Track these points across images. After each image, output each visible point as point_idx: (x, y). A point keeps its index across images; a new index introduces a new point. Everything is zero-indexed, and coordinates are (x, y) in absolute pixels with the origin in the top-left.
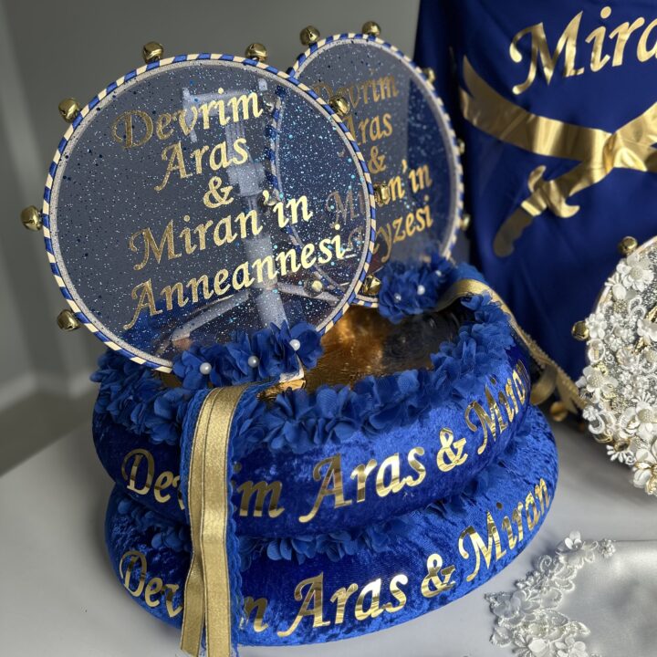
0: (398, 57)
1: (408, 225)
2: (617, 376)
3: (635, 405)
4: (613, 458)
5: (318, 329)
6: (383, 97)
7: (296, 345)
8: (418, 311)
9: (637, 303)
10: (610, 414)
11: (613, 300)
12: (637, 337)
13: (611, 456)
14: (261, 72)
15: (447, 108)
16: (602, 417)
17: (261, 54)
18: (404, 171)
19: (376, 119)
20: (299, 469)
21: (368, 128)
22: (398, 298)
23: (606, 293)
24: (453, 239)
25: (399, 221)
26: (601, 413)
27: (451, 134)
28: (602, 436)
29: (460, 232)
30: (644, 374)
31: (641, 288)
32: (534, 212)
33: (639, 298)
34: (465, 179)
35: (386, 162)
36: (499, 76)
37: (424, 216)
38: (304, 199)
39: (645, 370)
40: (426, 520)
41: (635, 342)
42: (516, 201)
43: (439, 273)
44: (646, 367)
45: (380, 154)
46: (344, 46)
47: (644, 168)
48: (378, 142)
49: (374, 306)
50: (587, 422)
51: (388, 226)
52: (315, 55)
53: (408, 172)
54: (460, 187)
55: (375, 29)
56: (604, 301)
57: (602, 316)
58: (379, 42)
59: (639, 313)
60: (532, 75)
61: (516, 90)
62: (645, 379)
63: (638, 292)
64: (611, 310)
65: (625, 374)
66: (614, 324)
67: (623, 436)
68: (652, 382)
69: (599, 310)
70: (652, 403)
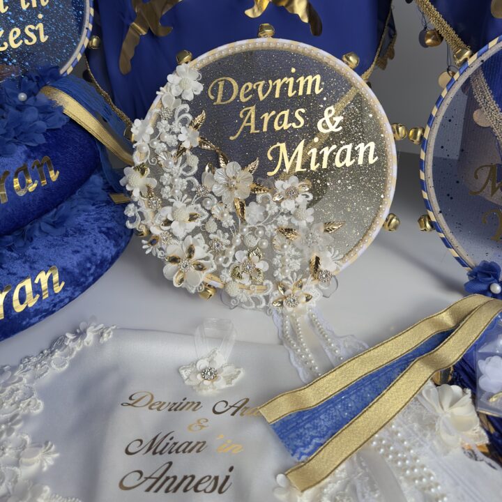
1: (11, 38)
2: (157, 177)
3: (171, 204)
4: (147, 252)
9: (183, 112)
10: (148, 212)
11: (162, 107)
13: (146, 249)
16: (141, 213)
23: (156, 102)
24: (78, 55)
26: (140, 210)
30: (183, 177)
31: (190, 97)
32: (142, 32)
33: (187, 106)
37: (36, 32)
39: (184, 173)
41: (178, 147)
44: (186, 170)
50: (126, 218)
56: (154, 109)
57: (150, 124)
59: (184, 122)
62: (185, 181)
63: (187, 102)
64: (159, 118)
65: (166, 175)
66: (160, 130)
67: (156, 231)
68: (190, 184)
69: (148, 116)
70: (188, 204)
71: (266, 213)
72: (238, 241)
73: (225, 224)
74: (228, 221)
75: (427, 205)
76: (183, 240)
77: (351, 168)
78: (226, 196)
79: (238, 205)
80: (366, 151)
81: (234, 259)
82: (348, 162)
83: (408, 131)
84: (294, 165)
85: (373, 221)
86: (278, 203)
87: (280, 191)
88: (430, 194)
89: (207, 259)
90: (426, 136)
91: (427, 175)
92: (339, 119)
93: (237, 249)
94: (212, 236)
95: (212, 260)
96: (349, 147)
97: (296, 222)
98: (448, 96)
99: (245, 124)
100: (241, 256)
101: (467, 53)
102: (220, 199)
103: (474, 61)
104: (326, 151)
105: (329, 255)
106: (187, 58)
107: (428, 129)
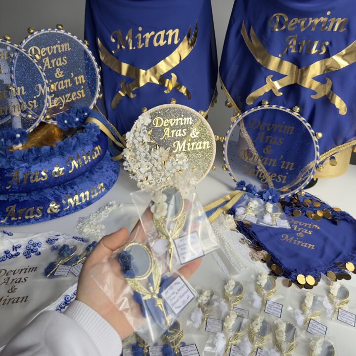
0: (71, 36)
1: (73, 96)
2: (135, 152)
3: (140, 162)
4: (131, 178)
5: (27, 131)
6: (63, 51)
7: (18, 136)
8: (75, 126)
9: (144, 129)
10: (131, 164)
11: (137, 128)
12: (143, 140)
14: (8, 44)
15: (94, 54)
16: (129, 165)
17: (9, 38)
18: (72, 77)
19: (60, 59)
20: (6, 173)
21: (55, 61)
22: (66, 122)
23: (134, 125)
24: (95, 101)
25: (69, 95)
26: (129, 163)
27: (96, 64)
28: (127, 171)
29: (98, 100)
30: (144, 152)
31: (147, 124)
32: (123, 95)
33: (145, 127)
34: (102, 81)
35: (63, 74)
36: (108, 46)
37: (81, 93)
38: (23, 88)
40: (54, 192)
41: (142, 142)
42: (117, 90)
43: (86, 114)
44: (145, 150)
45: (61, 71)
46: (46, 34)
47: (158, 83)
48: (60, 67)
49: (55, 124)
50: (124, 166)
51: (63, 96)
52: (33, 37)
53: (74, 77)
54: (99, 83)
55: (60, 27)
56: (134, 128)
57: (132, 133)
58: (62, 32)
59: (145, 133)
60: (118, 47)
61: (113, 52)
62: (145, 154)
63: (145, 126)
64: (135, 131)
65: (138, 152)
66: (136, 136)
67: (134, 171)
68: (147, 155)
69: (131, 131)
70: (146, 162)
71: (173, 165)
72: (163, 174)
73: (158, 169)
74: (160, 168)
75: (225, 162)
76: (144, 174)
77: (201, 150)
78: (159, 159)
79: (163, 162)
80: (206, 144)
81: (162, 180)
82: (200, 148)
83: (220, 137)
84: (182, 149)
85: (208, 167)
86: (177, 162)
87: (178, 157)
88: (226, 159)
89: (152, 180)
90: (225, 140)
91: (225, 153)
92: (197, 133)
93: (162, 177)
94: (154, 173)
95: (154, 181)
96: (200, 143)
97: (182, 168)
98: (232, 127)
99: (165, 134)
100: (164, 180)
101: (239, 114)
102: (157, 160)
103: (241, 117)
104: (193, 144)
105: (193, 179)
106: (146, 110)
107: (226, 137)
